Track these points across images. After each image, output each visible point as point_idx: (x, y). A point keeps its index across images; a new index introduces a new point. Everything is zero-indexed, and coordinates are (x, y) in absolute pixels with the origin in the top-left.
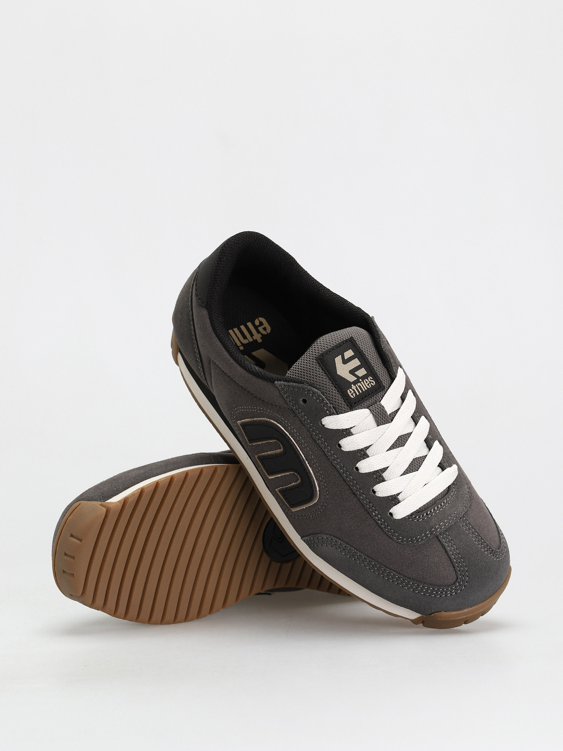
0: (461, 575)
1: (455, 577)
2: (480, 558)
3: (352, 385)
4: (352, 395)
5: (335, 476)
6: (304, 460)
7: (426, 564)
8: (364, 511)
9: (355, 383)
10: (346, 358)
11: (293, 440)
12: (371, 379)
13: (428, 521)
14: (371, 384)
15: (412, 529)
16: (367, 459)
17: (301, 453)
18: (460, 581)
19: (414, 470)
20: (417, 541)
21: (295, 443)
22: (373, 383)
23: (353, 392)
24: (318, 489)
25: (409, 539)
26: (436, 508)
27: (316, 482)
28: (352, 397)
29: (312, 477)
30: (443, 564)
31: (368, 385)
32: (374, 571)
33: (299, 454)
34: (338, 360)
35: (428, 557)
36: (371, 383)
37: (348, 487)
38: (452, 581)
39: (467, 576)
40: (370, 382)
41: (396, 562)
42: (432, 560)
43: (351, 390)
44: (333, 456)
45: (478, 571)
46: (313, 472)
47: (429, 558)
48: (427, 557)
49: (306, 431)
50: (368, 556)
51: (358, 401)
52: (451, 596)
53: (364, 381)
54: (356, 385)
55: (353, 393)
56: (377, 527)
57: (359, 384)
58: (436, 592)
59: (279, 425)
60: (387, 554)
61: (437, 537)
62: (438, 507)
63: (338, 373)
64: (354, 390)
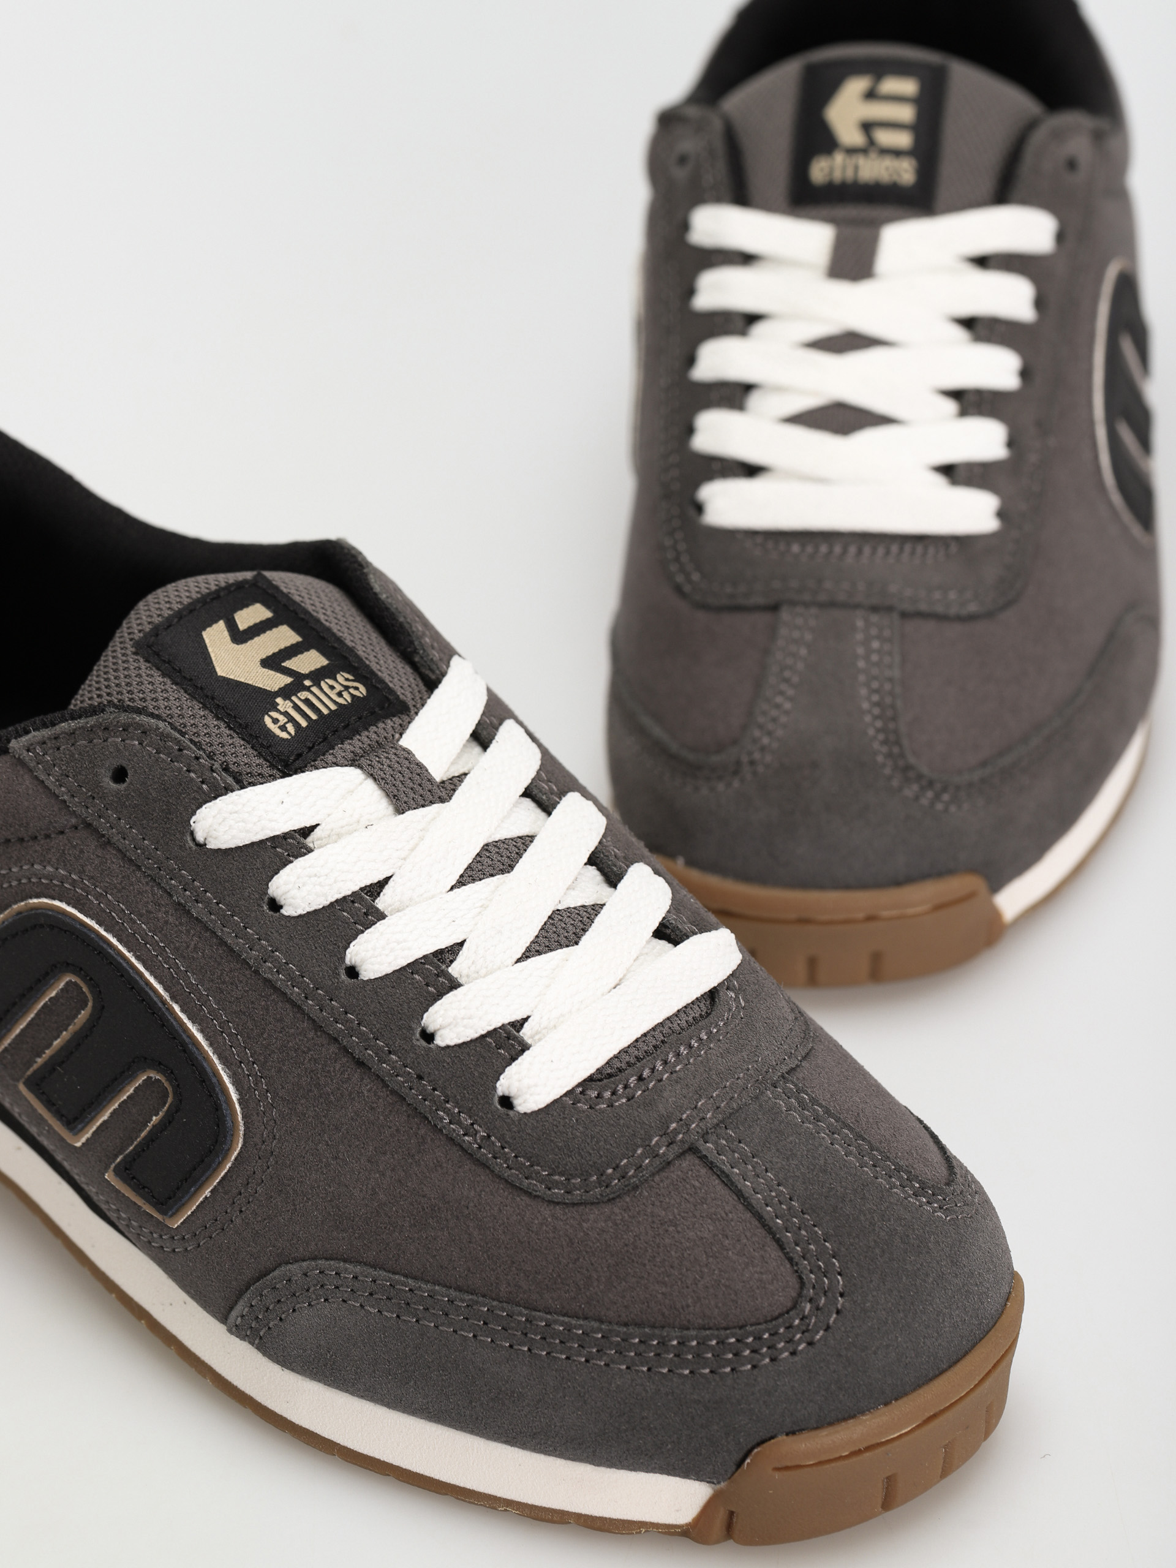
0: (815, 1270)
1: (793, 1281)
2: (875, 1208)
3: (279, 700)
4: (283, 728)
5: (281, 1020)
6: (164, 1002)
7: (673, 1253)
8: (409, 1116)
9: (286, 692)
10: (242, 626)
11: (114, 941)
12: (347, 680)
13: (647, 1101)
14: (350, 693)
15: (592, 1137)
16: (380, 925)
17: (152, 980)
18: (816, 1294)
19: (563, 941)
20: (623, 1177)
21: (120, 947)
22: (357, 688)
23: (286, 720)
24: (234, 1096)
25: (591, 1175)
26: (671, 1058)
27: (222, 1072)
28: (284, 735)
29: (207, 1058)
30: (739, 1240)
31: (340, 694)
32: (492, 1341)
33: (145, 986)
34: (215, 637)
35: (676, 1226)
36: (352, 691)
37: (333, 1048)
38: (783, 1299)
39: (840, 1274)
40: (347, 688)
41: (563, 1276)
42: (691, 1234)
43: (274, 714)
44: (257, 947)
45: (877, 1251)
46: (207, 1037)
47: (679, 1229)
48: (671, 1229)
49: (147, 888)
50: (459, 1289)
51: (310, 749)
52: (796, 1359)
53: (323, 684)
54: (294, 698)
55: (286, 723)
56: (468, 1165)
57: (304, 695)
58: (735, 1355)
59: (57, 903)
60: (525, 1254)
61: (693, 1150)
62: (678, 1055)
63: (221, 672)
64: (286, 714)
